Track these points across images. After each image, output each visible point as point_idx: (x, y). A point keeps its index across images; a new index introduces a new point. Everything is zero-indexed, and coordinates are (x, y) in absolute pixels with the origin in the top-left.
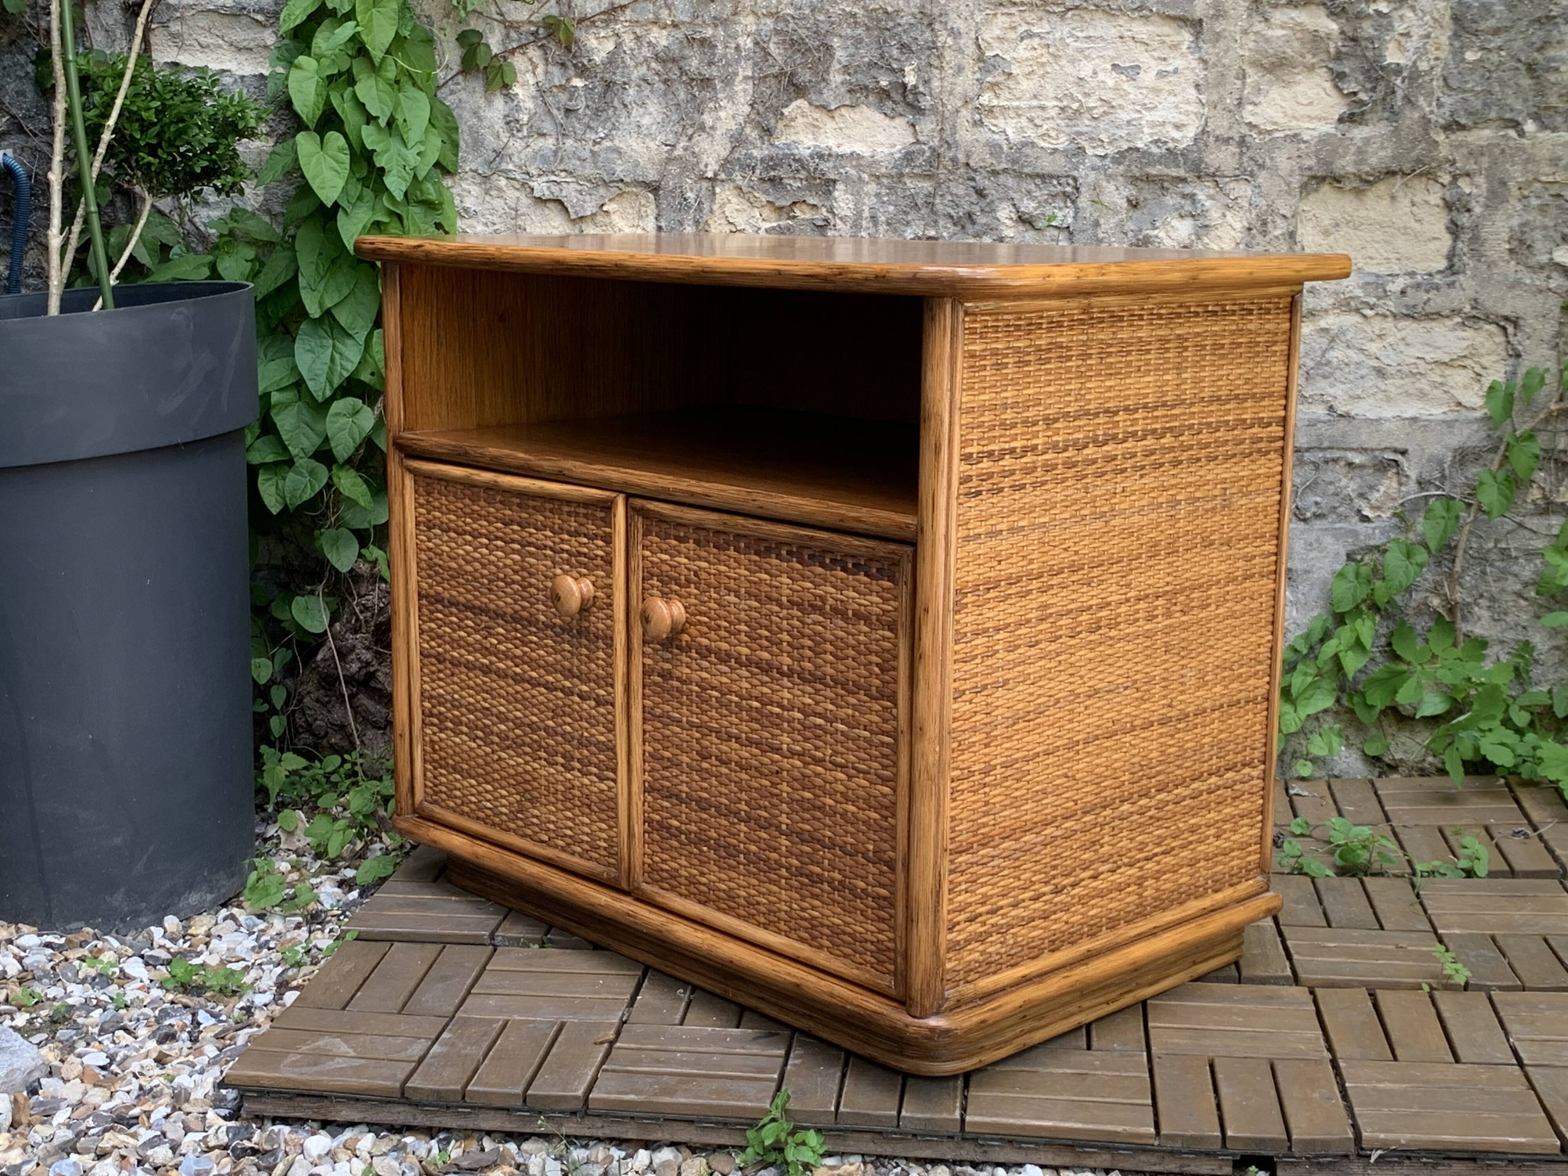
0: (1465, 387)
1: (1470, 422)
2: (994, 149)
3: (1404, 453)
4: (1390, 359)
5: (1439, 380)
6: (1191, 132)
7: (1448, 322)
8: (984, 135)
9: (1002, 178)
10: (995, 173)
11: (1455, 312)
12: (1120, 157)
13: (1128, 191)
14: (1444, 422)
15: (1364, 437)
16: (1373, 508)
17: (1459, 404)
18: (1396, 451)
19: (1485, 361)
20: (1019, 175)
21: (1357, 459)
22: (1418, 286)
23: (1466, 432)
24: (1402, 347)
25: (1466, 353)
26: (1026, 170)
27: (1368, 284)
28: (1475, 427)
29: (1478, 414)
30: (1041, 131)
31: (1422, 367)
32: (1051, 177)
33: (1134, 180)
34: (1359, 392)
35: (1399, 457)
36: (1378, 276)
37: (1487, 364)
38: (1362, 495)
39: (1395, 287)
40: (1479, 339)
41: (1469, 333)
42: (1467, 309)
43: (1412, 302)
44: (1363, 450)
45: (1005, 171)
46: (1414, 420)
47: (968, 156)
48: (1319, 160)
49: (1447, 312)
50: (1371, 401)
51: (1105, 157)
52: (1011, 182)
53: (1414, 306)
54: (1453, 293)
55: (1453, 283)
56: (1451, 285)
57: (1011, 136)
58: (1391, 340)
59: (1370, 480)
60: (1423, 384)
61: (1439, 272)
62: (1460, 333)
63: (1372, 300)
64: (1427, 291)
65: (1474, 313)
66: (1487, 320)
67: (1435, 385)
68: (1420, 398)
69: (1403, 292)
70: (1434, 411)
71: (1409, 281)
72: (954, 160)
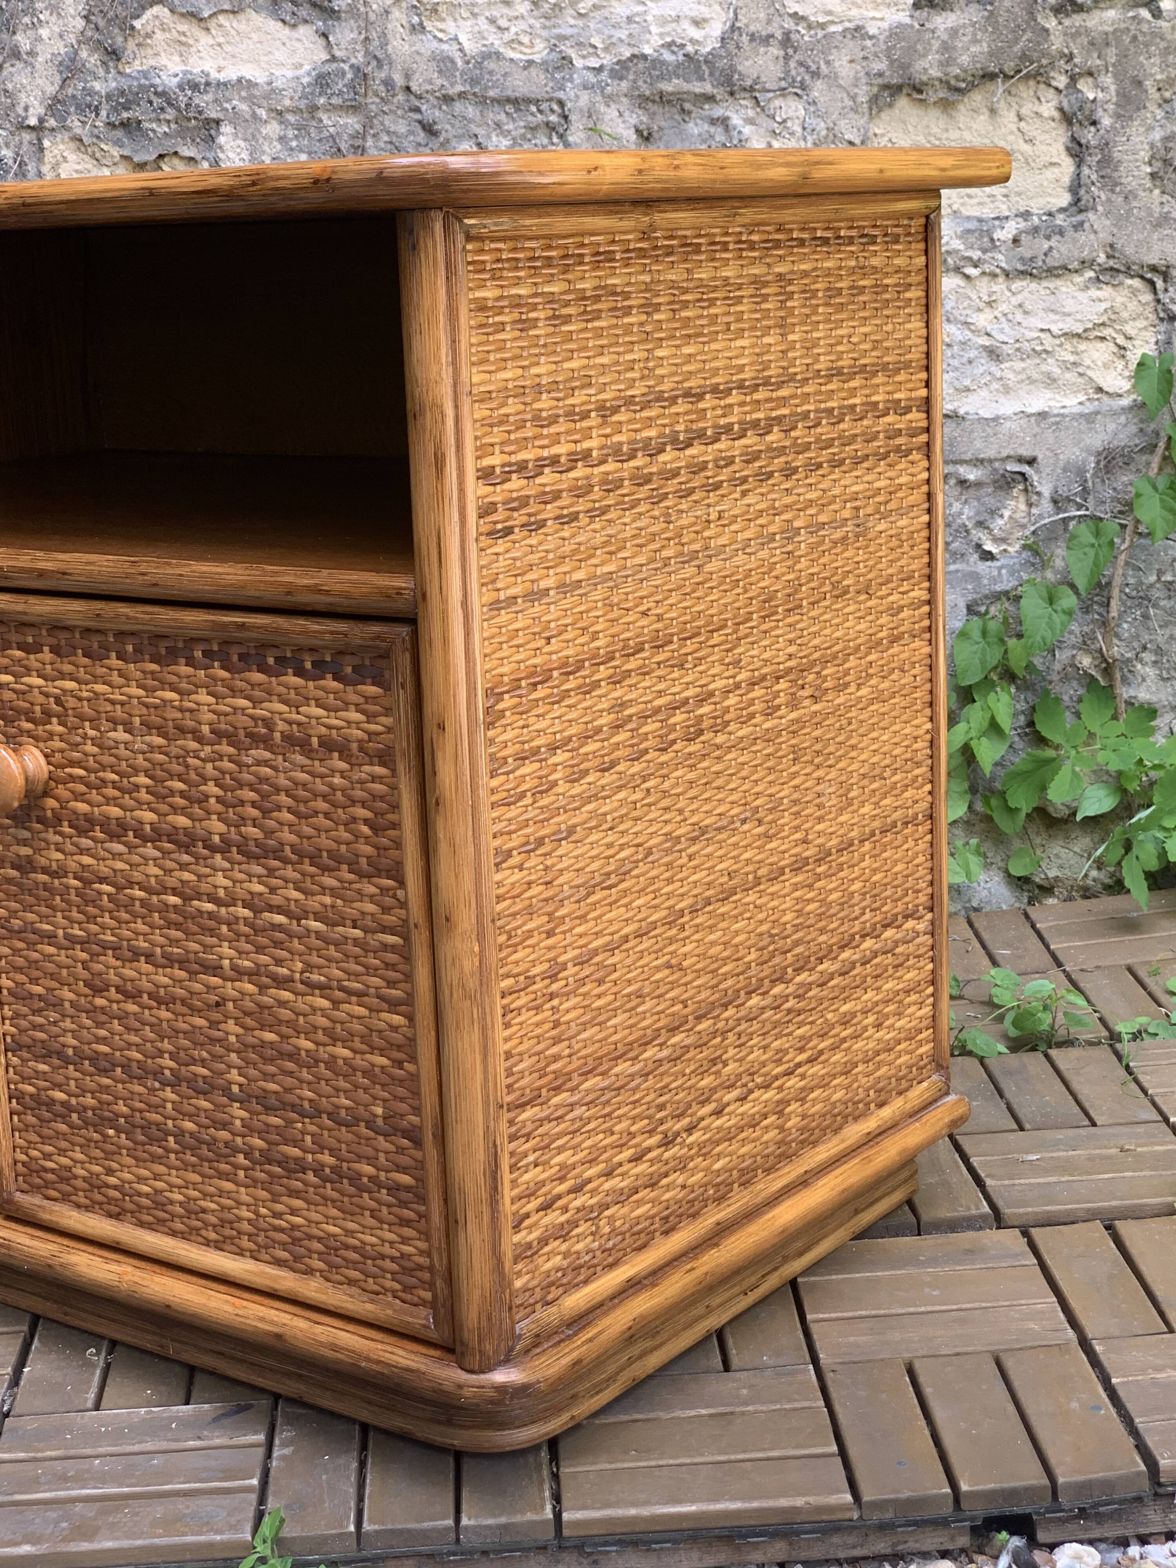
0: (1106, 366)
1: (1114, 414)
2: (444, 64)
3: (1031, 462)
4: (1004, 334)
5: (1072, 358)
6: (716, 29)
7: (1078, 279)
8: (427, 45)
9: (458, 106)
10: (447, 99)
11: (1086, 264)
12: (620, 70)
13: (634, 118)
14: (1081, 415)
15: (978, 444)
16: (996, 540)
17: (1100, 390)
18: (1020, 460)
19: (1129, 329)
20: (482, 101)
21: (972, 475)
22: (1036, 230)
23: (1111, 427)
24: (1019, 317)
25: (1104, 318)
26: (491, 93)
27: (969, 231)
28: (1123, 419)
29: (1126, 402)
30: (507, 37)
31: (1049, 342)
32: (528, 101)
33: (643, 101)
34: (967, 382)
35: (1025, 469)
36: (980, 220)
37: (1132, 332)
38: (980, 524)
39: (1004, 234)
40: (1120, 299)
41: (1106, 292)
42: (1102, 258)
43: (1028, 255)
44: (978, 462)
45: (462, 95)
46: (1042, 415)
47: (407, 77)
48: (892, 62)
49: (1075, 265)
50: (984, 393)
51: (600, 69)
52: (471, 111)
53: (1032, 259)
54: (1082, 237)
55: (1082, 223)
56: (1078, 227)
57: (467, 45)
58: (1004, 307)
59: (990, 502)
60: (1052, 366)
61: (1062, 210)
62: (1094, 293)
63: (976, 255)
64: (1048, 238)
65: (1111, 263)
66: (1128, 272)
67: (1067, 366)
68: (1047, 386)
69: (1016, 241)
70: (1067, 402)
71: (1022, 225)
72: (388, 83)
